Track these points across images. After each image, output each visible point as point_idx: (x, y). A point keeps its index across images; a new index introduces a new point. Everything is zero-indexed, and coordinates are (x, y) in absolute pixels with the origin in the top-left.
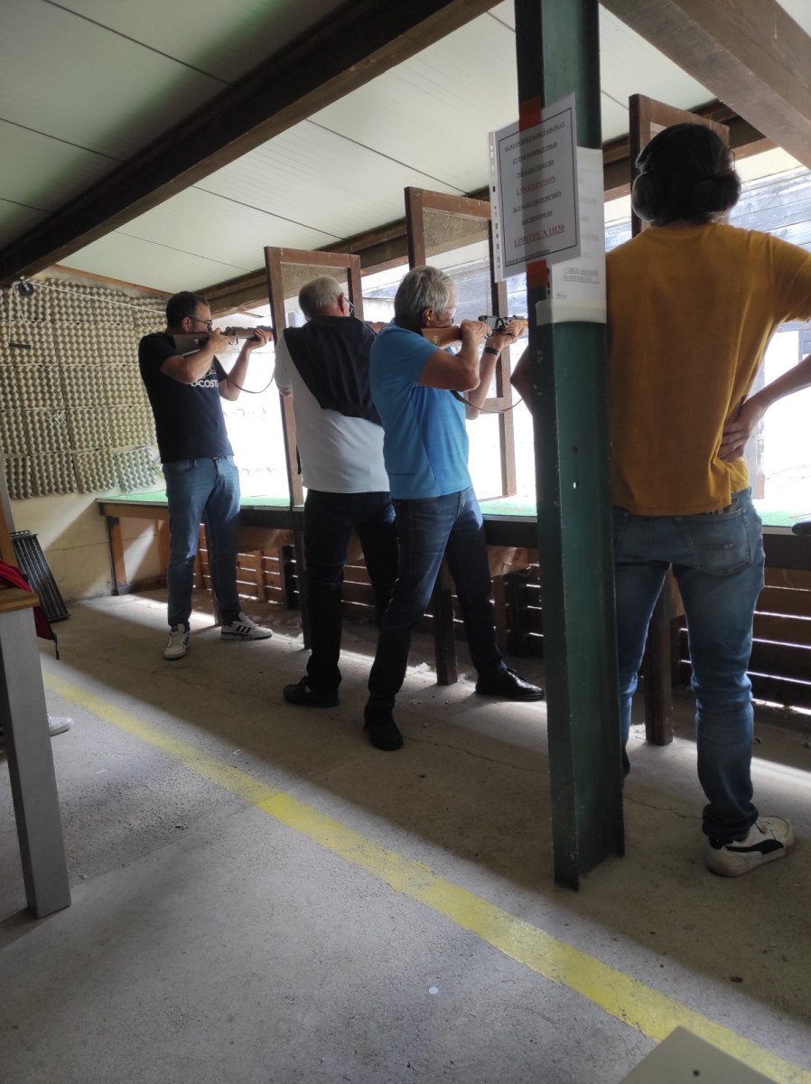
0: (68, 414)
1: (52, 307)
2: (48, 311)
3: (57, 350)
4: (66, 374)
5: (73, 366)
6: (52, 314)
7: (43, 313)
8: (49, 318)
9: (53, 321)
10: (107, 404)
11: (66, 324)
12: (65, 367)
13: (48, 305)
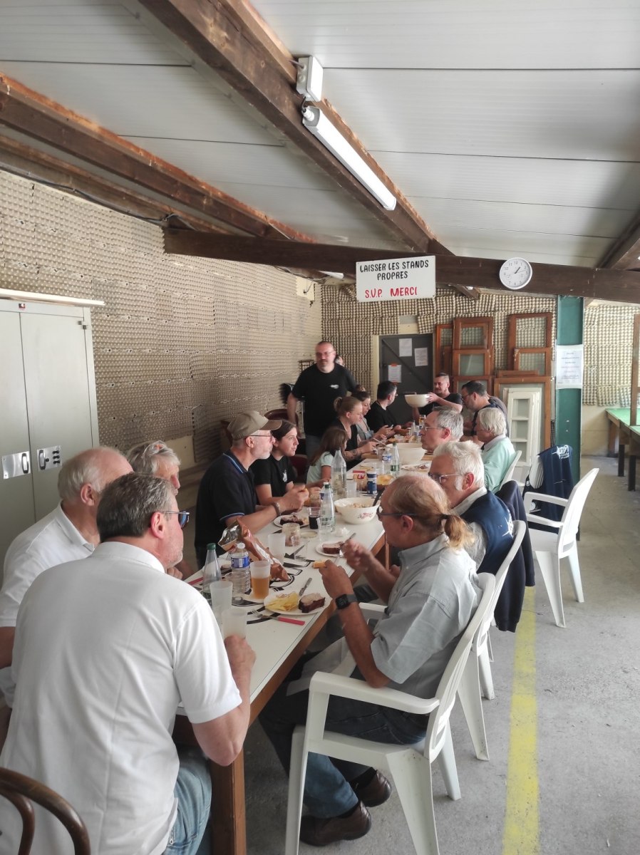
0: (598, 368)
1: (599, 318)
2: (596, 320)
3: (598, 338)
4: (600, 349)
5: (604, 345)
6: (598, 322)
7: (594, 322)
8: (596, 323)
9: (598, 325)
10: (619, 363)
11: (605, 325)
12: (600, 346)
13: (597, 317)
